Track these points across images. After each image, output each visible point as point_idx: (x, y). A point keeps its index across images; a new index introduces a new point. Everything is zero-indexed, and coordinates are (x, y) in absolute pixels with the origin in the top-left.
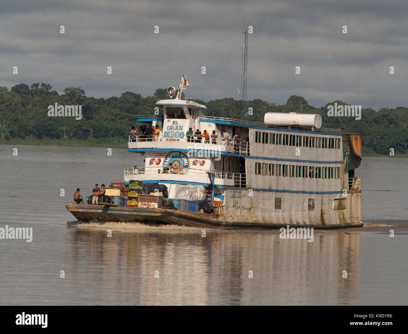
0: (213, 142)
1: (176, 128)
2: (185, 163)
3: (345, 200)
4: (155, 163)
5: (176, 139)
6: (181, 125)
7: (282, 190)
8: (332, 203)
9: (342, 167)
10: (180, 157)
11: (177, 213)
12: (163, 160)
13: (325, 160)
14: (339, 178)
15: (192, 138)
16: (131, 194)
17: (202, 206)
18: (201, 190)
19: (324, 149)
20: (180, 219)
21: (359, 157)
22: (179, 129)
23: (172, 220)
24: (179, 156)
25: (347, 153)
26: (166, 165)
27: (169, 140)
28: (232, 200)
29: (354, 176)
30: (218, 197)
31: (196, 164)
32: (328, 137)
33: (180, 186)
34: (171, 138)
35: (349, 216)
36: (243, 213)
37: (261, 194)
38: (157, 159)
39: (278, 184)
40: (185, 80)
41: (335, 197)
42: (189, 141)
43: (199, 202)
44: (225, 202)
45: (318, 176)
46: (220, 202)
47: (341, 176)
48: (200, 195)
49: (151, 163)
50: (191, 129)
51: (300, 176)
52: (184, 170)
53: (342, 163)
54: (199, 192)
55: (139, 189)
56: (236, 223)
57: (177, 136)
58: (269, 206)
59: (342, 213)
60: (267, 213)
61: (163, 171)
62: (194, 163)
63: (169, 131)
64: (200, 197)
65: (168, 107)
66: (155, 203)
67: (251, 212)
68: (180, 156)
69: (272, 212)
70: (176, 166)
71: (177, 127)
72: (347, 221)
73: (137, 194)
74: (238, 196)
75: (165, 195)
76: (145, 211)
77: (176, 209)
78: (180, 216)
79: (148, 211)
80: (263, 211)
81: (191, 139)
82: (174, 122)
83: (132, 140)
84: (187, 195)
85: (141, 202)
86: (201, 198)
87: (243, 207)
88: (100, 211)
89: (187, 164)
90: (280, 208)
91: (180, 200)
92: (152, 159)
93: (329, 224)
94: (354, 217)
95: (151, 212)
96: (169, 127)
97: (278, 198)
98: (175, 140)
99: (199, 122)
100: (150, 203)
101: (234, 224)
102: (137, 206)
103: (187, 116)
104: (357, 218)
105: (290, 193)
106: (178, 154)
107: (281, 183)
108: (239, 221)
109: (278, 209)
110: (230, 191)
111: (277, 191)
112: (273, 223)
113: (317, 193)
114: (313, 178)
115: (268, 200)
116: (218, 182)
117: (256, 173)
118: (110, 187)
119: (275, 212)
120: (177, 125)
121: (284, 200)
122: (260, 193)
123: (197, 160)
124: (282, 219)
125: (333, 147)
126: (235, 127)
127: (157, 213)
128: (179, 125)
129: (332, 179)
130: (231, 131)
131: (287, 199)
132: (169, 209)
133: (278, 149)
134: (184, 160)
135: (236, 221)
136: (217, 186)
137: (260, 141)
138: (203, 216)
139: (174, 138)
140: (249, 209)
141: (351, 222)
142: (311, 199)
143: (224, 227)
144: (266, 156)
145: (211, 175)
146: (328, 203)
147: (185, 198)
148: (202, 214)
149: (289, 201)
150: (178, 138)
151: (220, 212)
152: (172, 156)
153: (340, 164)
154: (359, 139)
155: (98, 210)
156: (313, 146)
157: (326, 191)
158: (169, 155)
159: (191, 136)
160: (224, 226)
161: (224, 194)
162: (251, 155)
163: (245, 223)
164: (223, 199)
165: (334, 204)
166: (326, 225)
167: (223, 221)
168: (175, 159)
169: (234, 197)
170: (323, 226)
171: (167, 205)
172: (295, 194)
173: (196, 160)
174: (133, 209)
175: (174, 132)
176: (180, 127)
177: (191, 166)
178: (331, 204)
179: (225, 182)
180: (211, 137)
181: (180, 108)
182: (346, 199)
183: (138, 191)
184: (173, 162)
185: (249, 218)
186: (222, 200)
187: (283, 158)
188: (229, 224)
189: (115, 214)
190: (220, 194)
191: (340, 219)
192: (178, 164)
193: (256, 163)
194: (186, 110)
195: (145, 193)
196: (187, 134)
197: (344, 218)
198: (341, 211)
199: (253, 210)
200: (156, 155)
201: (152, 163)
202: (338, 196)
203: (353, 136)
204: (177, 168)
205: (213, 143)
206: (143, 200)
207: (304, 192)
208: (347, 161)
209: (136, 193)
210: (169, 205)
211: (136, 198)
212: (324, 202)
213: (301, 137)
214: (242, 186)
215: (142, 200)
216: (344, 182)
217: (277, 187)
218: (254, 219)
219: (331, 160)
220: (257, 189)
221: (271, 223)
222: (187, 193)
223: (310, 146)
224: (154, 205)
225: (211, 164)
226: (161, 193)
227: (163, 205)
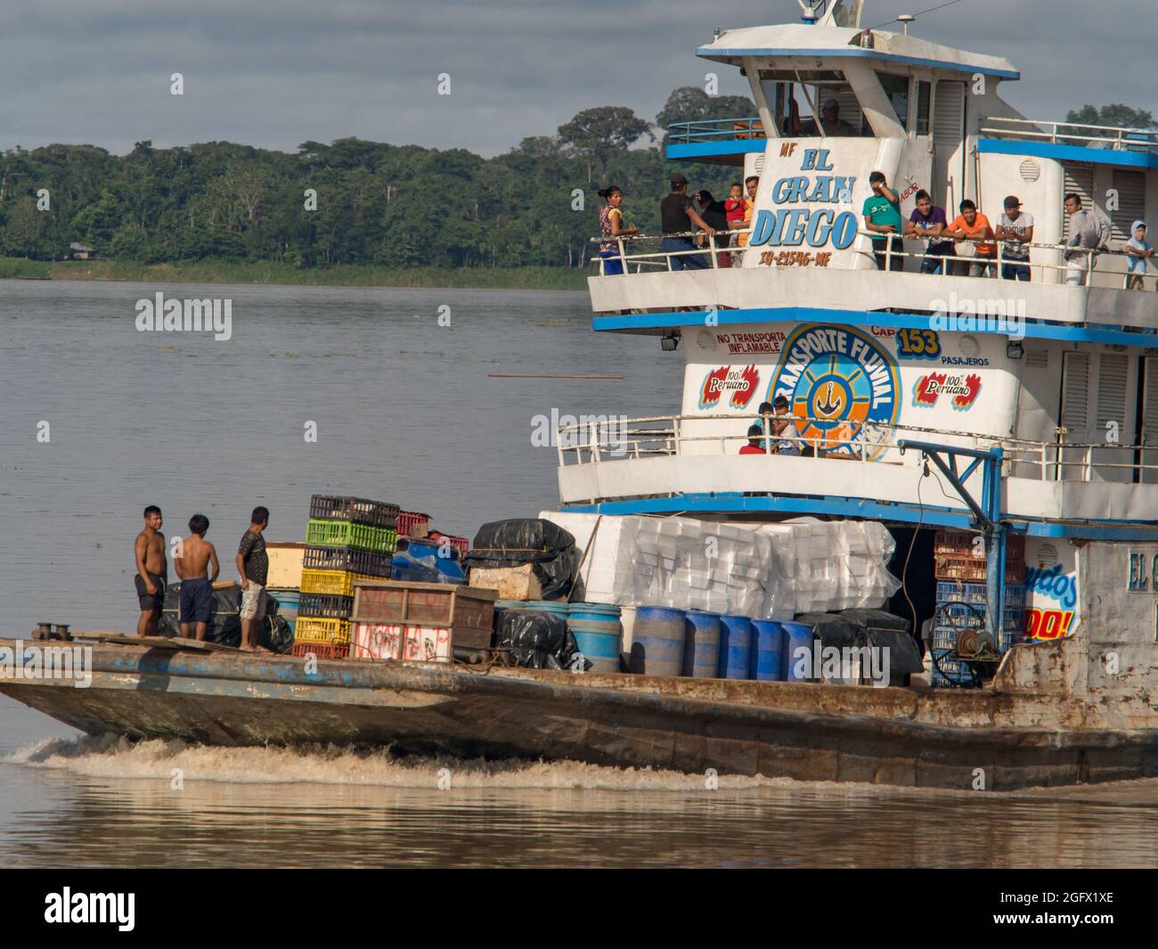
1: (818, 192)
2: (879, 391)
4: (727, 395)
6: (846, 173)
10: (849, 357)
12: (766, 372)
16: (313, 580)
20: (613, 728)
22: (832, 194)
23: (547, 732)
24: (848, 355)
27: (774, 262)
28: (1150, 603)
30: (1049, 588)
31: (932, 399)
34: (786, 249)
38: (737, 369)
44: (1083, 618)
46: (1058, 615)
48: (855, 578)
49: (710, 395)
52: (871, 434)
54: (846, 559)
55: (365, 549)
57: (818, 237)
63: (782, 207)
65: (769, 66)
66: (439, 628)
68: (853, 354)
70: (830, 409)
71: (822, 183)
73: (346, 580)
77: (589, 665)
79: (360, 678)
82: (811, 155)
83: (607, 263)
84: (729, 580)
85: (368, 624)
86: (865, 596)
88: (130, 681)
89: (888, 400)
92: (717, 368)
95: (379, 687)
98: (803, 259)
99: (974, 153)
100: (411, 633)
102: (343, 649)
103: (878, 117)
106: (841, 342)
110: (1125, 549)
120: (822, 173)
123: (940, 371)
127: (412, 690)
128: (835, 173)
134: (872, 377)
139: (805, 248)
143: (1065, 769)
145: (966, 459)
150: (822, 250)
152: (812, 351)
155: (114, 677)
158: (793, 344)
159: (891, 237)
161: (1075, 571)
164: (1070, 600)
167: (1049, 725)
168: (826, 369)
171: (517, 641)
173: (934, 374)
175: (807, 212)
176: (841, 181)
177: (908, 412)
179: (1073, 499)
180: (1002, 239)
181: (830, 74)
183: (358, 560)
184: (817, 385)
186: (1069, 605)
190: (1058, 569)
192: (842, 398)
194: (863, 85)
200: (735, 349)
201: (716, 395)
206: (380, 615)
209: (344, 573)
210: (528, 644)
211: (341, 605)
222: (729, 569)
224: (433, 643)
225: (1018, 397)
226: (528, 568)
227: (495, 641)
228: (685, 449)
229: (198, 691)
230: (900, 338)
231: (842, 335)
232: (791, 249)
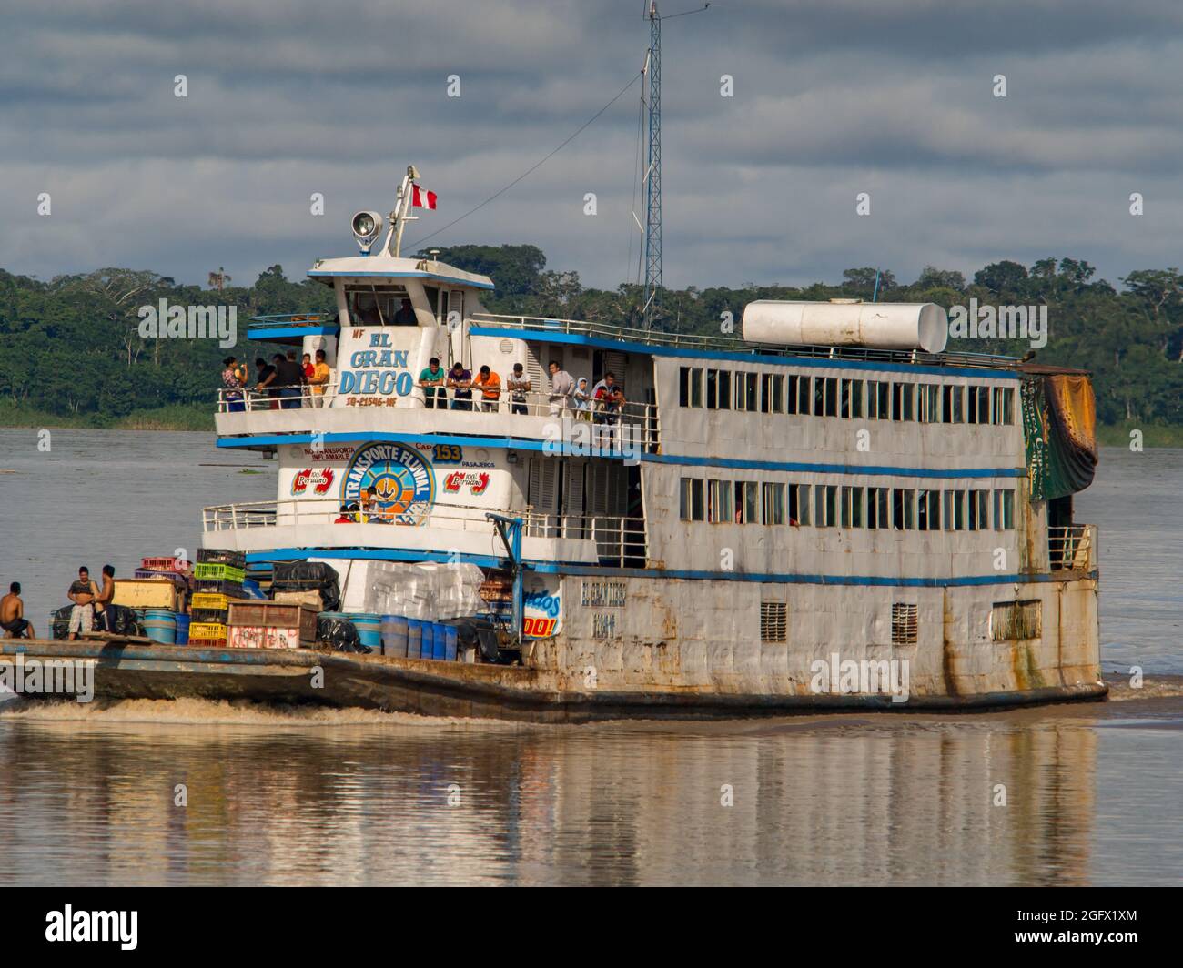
0: (515, 409)
1: (383, 360)
2: (420, 483)
3: (1038, 606)
4: (311, 487)
5: (385, 398)
6: (403, 349)
7: (787, 573)
8: (987, 618)
9: (1022, 490)
10: (399, 463)
11: (369, 667)
12: (339, 473)
13: (957, 466)
14: (1013, 528)
15: (439, 395)
16: (200, 600)
17: (471, 637)
18: (466, 580)
19: (952, 425)
20: (383, 688)
21: (1088, 454)
22: (393, 362)
23: (353, 690)
24: (398, 461)
25: (1039, 439)
26: (351, 492)
27: (357, 405)
28: (590, 613)
29: (1070, 519)
30: (539, 604)
31: (456, 488)
32: (965, 382)
33: (384, 568)
34: (365, 396)
35: (1055, 661)
36: (634, 661)
37: (704, 591)
38: (318, 471)
39: (772, 553)
40: (414, 186)
41: (996, 595)
42: (429, 404)
43: (458, 623)
44: (564, 622)
45: (930, 521)
46: (546, 622)
47: (1017, 521)
48: (464, 598)
49: (299, 487)
50: (434, 362)
51: (857, 523)
52: (416, 510)
53: (1021, 473)
54: (460, 586)
55: (232, 581)
56: (605, 697)
57: (386, 388)
58: (739, 632)
59: (1024, 652)
60: (730, 657)
61: (339, 516)
62: (452, 485)
63: (358, 369)
64: (465, 604)
65: (352, 282)
66: (289, 628)
67: (665, 654)
68: (402, 461)
69: (751, 655)
70: (386, 495)
71: (386, 355)
72: (1043, 679)
73: (222, 600)
74: (614, 598)
75: (330, 598)
76: (248, 658)
77: (369, 651)
78: (385, 677)
79: (258, 658)
80: (715, 649)
81: (436, 398)
82: (376, 338)
83: (230, 405)
84: (413, 599)
85: (238, 627)
86: (470, 609)
87: (636, 637)
89: (427, 489)
90: (782, 638)
91: (381, 619)
92: (303, 470)
93: (974, 692)
94: (1071, 666)
95: (270, 664)
96: (359, 357)
97: (773, 605)
98: (378, 402)
99: (469, 336)
100: (270, 632)
101: (600, 700)
102: (223, 642)
103: (422, 313)
104: (1085, 668)
105: (820, 583)
106: (394, 453)
107: (785, 549)
108: (618, 689)
109: (774, 645)
110: (581, 580)
111: (768, 579)
112: (754, 693)
113: (928, 583)
114: (908, 531)
115: (735, 609)
116: (538, 548)
117: (683, 515)
118: (137, 575)
119: (762, 653)
120: (385, 349)
121: (797, 611)
122: (702, 588)
123: (460, 471)
124: (790, 679)
125: (984, 420)
126: (602, 351)
127: (293, 665)
128: (393, 348)
129: (984, 531)
130: (589, 366)
131: (807, 605)
132: (341, 650)
133: (770, 430)
134: (415, 475)
135: (609, 690)
136: (528, 563)
137: (696, 402)
138: (476, 671)
139: (378, 395)
140: (658, 646)
141: (1060, 685)
142: (904, 605)
143: (560, 714)
144: (722, 455)
145: (507, 525)
146: (971, 616)
147: (406, 611)
148: (471, 666)
149: (819, 614)
150: (390, 396)
151: (541, 659)
152: (373, 459)
153: (1015, 479)
154: (1086, 389)
156: (908, 417)
157: (961, 576)
158: (361, 455)
159: (437, 388)
160: (557, 706)
161: (559, 594)
162: (663, 451)
163: (642, 695)
164: (554, 611)
165: (994, 621)
166: (963, 697)
167: (554, 688)
168: (383, 470)
169: (597, 603)
170: (951, 700)
171: (332, 636)
172: (839, 588)
173: (457, 474)
174: (208, 652)
175: (377, 372)
176: (398, 353)
177: (441, 495)
178: (980, 623)
179: (560, 550)
180: (509, 389)
181: (396, 288)
182: (1039, 601)
183: (229, 588)
184: (377, 480)
185: (660, 678)
186: (551, 614)
187: (788, 459)
188: (580, 699)
189: (143, 671)
190: (545, 593)
191: (1018, 673)
192: (395, 487)
193: (684, 481)
194: (416, 293)
195: (258, 594)
196: (423, 379)
197: (1031, 671)
198: (1022, 644)
199: (675, 650)
200: (316, 458)
201: (303, 487)
202: (1008, 592)
203: (1065, 377)
204: (390, 504)
205: (514, 412)
206: (246, 621)
207: (874, 581)
208: (1038, 467)
209: (221, 596)
210: (339, 637)
211: (221, 615)
212: (955, 613)
213: (858, 384)
214: (629, 563)
215: (243, 621)
216: (1029, 544)
217: (768, 564)
218: (678, 681)
219: (977, 467)
220: (690, 572)
221: (744, 695)
222: (414, 593)
223: (896, 417)
224: (286, 638)
225: (512, 487)
226: (316, 592)
227: (318, 635)
228: (281, 521)
229: (143, 668)
230: (435, 451)
231: (395, 449)
232: (369, 396)
